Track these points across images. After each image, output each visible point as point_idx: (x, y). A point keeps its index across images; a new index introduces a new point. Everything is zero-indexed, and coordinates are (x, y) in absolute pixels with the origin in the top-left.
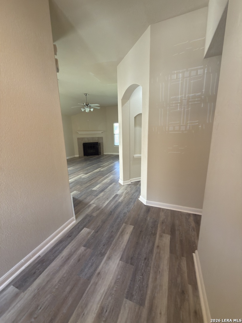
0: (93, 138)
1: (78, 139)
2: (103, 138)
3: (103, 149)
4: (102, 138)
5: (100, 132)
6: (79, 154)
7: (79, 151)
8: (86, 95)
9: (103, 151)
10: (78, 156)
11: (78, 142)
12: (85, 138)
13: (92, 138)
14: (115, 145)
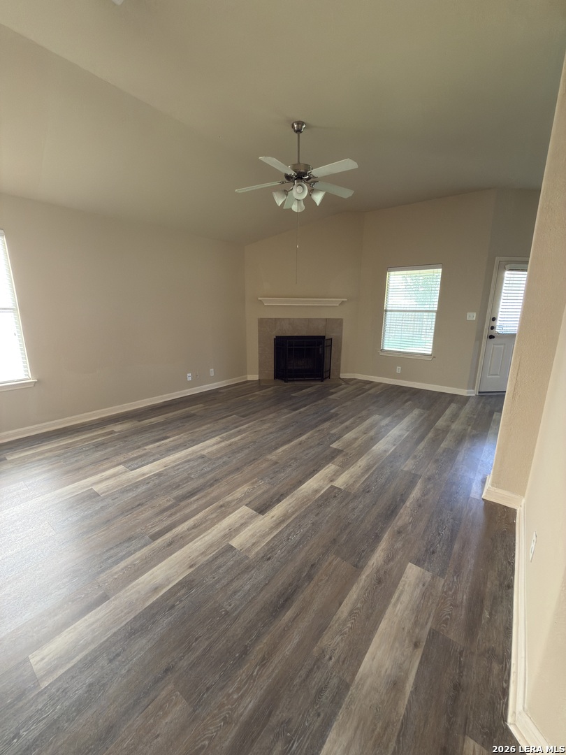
0: (310, 320)
1: (262, 322)
2: (344, 321)
3: (339, 359)
4: (339, 322)
5: (336, 302)
6: (260, 373)
7: (261, 364)
8: (299, 131)
9: (339, 367)
10: (255, 377)
11: (259, 331)
12: (284, 319)
13: (305, 319)
14: (383, 350)
